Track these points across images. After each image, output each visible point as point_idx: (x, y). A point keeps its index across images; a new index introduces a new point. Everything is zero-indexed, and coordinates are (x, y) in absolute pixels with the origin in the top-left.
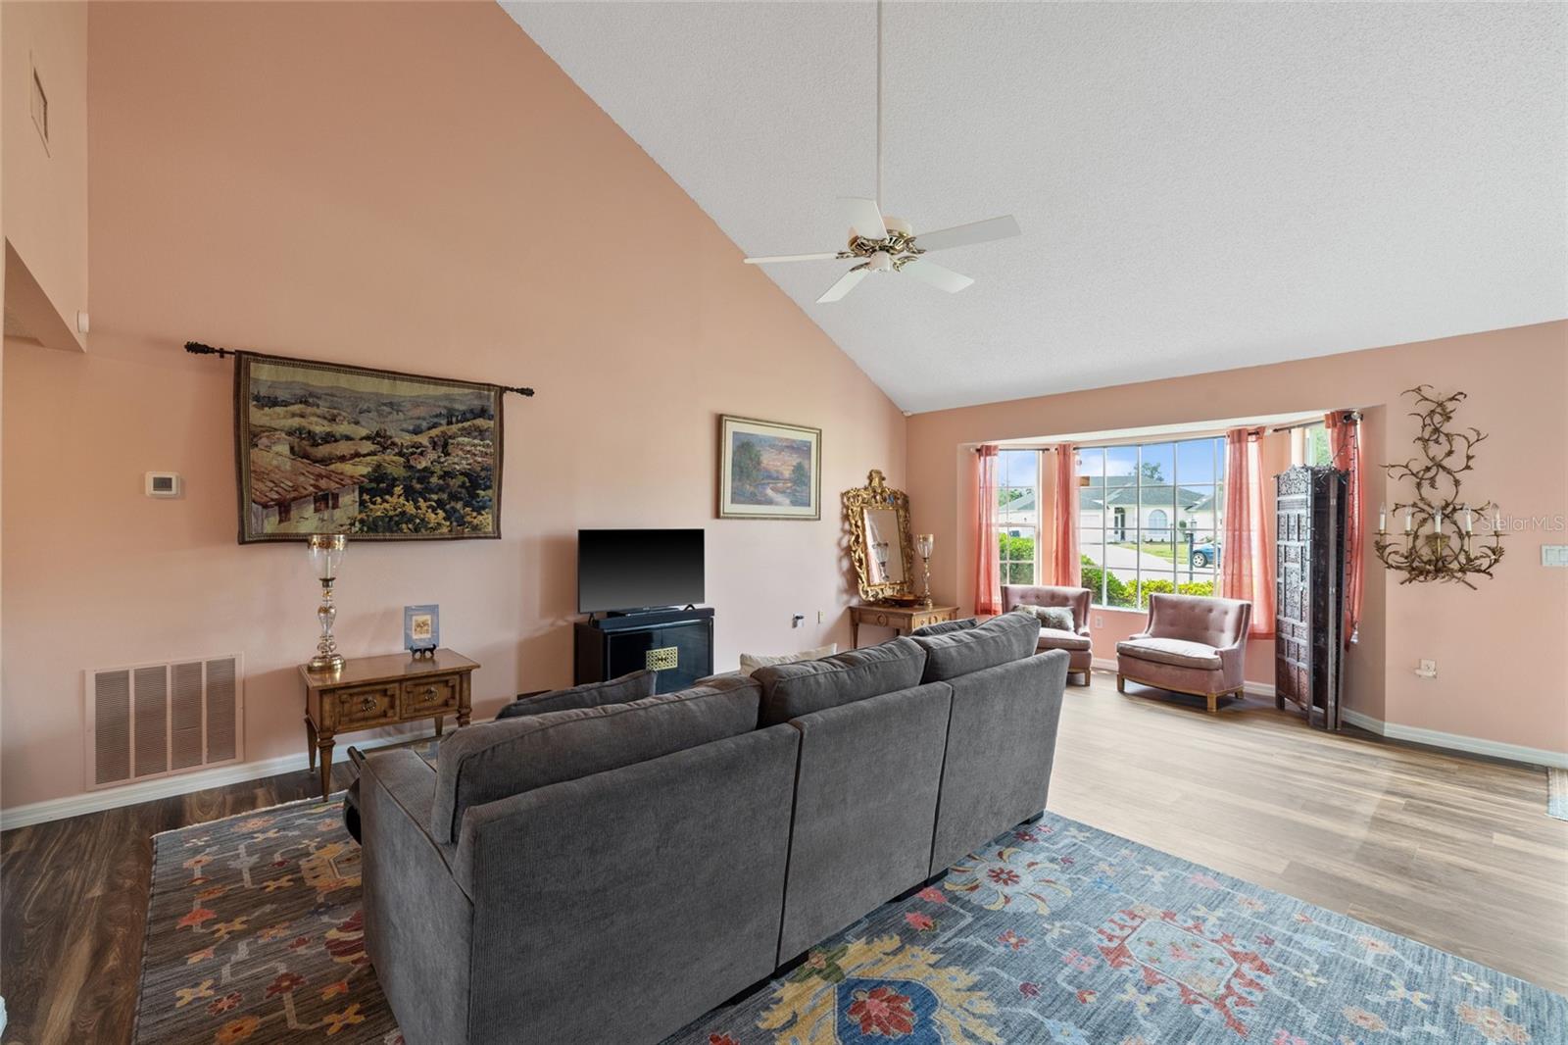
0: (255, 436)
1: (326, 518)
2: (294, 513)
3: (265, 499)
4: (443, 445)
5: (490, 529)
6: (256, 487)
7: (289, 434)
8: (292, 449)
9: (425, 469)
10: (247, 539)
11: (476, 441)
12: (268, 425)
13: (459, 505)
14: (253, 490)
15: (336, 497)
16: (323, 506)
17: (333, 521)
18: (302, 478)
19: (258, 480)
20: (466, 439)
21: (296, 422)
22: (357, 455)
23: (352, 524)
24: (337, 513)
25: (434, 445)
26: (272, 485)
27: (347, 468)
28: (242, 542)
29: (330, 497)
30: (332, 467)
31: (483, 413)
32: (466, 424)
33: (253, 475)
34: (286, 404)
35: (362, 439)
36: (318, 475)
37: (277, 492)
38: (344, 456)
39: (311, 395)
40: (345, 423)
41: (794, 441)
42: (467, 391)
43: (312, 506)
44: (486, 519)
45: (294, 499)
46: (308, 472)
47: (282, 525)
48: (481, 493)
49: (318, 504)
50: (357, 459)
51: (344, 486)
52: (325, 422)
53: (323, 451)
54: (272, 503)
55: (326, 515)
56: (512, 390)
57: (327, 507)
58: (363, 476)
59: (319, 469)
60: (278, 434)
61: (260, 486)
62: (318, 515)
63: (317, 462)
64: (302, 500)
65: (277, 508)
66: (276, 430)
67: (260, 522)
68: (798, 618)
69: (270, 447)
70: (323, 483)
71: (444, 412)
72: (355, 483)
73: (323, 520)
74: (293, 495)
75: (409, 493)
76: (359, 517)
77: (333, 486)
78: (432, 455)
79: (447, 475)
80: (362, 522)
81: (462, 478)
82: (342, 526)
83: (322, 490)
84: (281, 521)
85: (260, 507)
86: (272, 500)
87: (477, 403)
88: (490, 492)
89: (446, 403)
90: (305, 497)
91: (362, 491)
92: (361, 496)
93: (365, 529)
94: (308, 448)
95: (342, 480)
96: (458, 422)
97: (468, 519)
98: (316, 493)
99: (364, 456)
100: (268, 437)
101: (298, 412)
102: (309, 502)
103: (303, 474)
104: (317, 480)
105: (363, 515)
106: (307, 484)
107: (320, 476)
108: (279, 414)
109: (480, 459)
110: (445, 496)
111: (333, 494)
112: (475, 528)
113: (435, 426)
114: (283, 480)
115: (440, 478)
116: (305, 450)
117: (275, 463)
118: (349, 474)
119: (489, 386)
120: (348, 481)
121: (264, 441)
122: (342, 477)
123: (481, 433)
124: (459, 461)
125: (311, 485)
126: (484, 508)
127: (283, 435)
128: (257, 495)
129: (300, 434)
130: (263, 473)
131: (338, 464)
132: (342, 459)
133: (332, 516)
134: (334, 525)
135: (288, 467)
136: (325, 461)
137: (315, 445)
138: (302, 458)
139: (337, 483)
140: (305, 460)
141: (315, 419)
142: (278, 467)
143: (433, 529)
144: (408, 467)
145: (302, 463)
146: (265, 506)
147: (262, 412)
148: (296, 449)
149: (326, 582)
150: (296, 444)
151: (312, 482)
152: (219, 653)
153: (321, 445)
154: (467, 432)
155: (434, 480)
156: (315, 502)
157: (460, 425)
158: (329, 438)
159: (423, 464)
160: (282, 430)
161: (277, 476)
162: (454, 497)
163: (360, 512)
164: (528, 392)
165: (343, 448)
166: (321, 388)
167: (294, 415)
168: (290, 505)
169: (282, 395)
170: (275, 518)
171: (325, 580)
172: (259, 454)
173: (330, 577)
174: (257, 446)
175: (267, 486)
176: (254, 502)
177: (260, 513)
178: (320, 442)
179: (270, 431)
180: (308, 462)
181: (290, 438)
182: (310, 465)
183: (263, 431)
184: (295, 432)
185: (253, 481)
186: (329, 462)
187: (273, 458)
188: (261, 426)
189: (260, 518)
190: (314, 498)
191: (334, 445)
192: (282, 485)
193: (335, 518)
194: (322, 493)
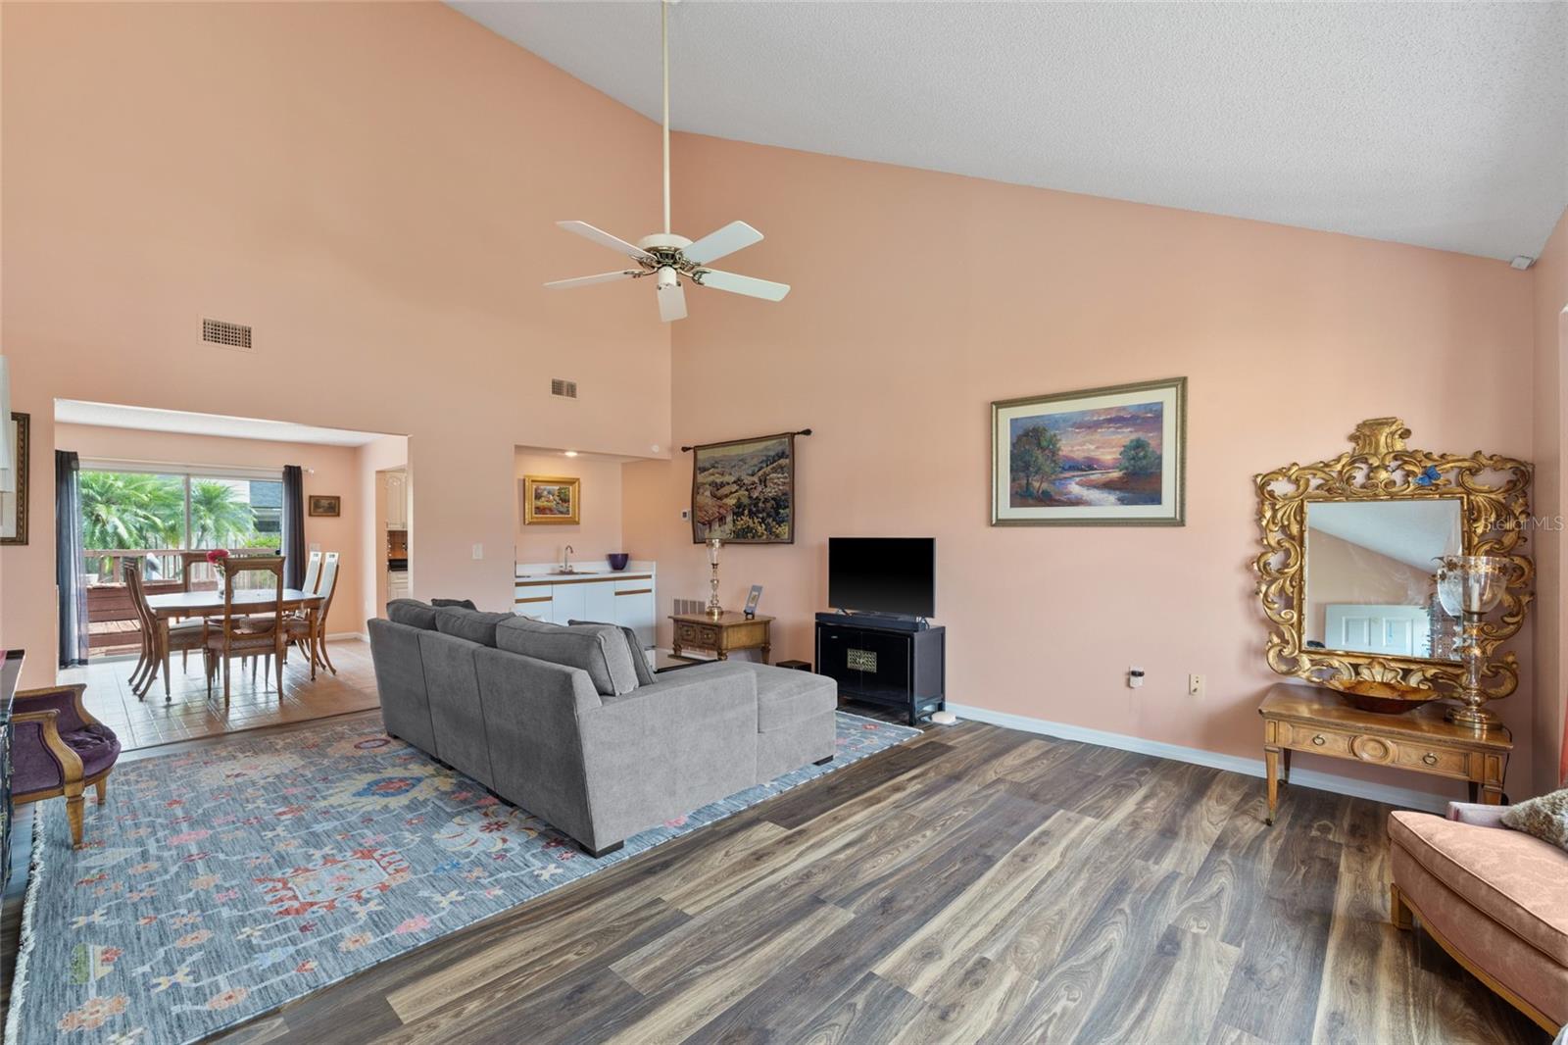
0: (699, 488)
1: (722, 531)
2: (713, 528)
3: (703, 519)
4: (764, 481)
5: (786, 536)
6: (699, 514)
9: (757, 497)
10: (697, 541)
11: (780, 475)
12: (703, 481)
13: (770, 520)
14: (698, 516)
15: (725, 518)
17: (724, 532)
18: (714, 508)
19: (700, 511)
20: (775, 475)
21: (711, 478)
22: (732, 493)
23: (731, 534)
24: (726, 527)
25: (760, 481)
26: (704, 512)
27: (728, 501)
28: (695, 542)
29: (723, 518)
30: (724, 501)
31: (782, 455)
32: (774, 465)
33: (698, 508)
34: (708, 469)
35: (733, 483)
37: (707, 516)
38: (727, 494)
39: (716, 462)
40: (727, 475)
41: (1124, 408)
42: (774, 442)
43: (718, 523)
44: (784, 530)
45: (712, 519)
46: (716, 504)
47: (710, 533)
48: (782, 511)
49: (720, 522)
50: (732, 495)
51: (728, 511)
52: (721, 476)
53: (721, 492)
54: (706, 522)
55: (722, 529)
56: (798, 433)
57: (722, 524)
58: (733, 505)
59: (719, 502)
61: (701, 514)
62: (720, 529)
65: (708, 525)
66: (706, 484)
67: (701, 533)
68: (1134, 674)
69: (704, 493)
70: (721, 510)
71: (765, 458)
72: (731, 509)
74: (712, 517)
75: (751, 514)
76: (733, 530)
77: (724, 511)
78: (760, 489)
79: (766, 500)
80: (734, 532)
81: (773, 502)
82: (727, 535)
83: (721, 514)
85: (700, 524)
87: (779, 449)
88: (787, 510)
89: (765, 453)
90: (715, 518)
91: (734, 514)
92: (733, 517)
93: (735, 536)
95: (727, 508)
96: (771, 464)
97: (774, 530)
98: (719, 516)
99: (734, 493)
100: (703, 488)
101: (712, 473)
102: (716, 521)
103: (715, 506)
106: (716, 511)
107: (720, 507)
108: (707, 475)
109: (781, 488)
110: (765, 514)
111: (724, 516)
112: (777, 536)
113: (761, 468)
114: (709, 510)
115: (764, 502)
116: (715, 493)
117: (705, 501)
118: (729, 504)
119: (784, 435)
120: (729, 508)
121: (701, 491)
122: (727, 506)
123: (782, 467)
124: (771, 491)
126: (783, 521)
127: (708, 486)
128: (700, 519)
129: (713, 485)
130: (702, 507)
131: (725, 499)
132: (727, 496)
133: (724, 529)
134: (725, 535)
135: (710, 503)
136: (720, 498)
137: (718, 489)
138: (714, 497)
139: (726, 510)
141: (718, 475)
142: (707, 504)
143: (760, 536)
144: (750, 497)
145: (714, 500)
146: (704, 524)
147: (701, 475)
148: (712, 493)
150: (712, 491)
151: (718, 510)
152: (701, 600)
153: (720, 489)
154: (774, 470)
155: (761, 504)
157: (771, 466)
158: (722, 485)
159: (755, 494)
160: (708, 484)
161: (707, 508)
162: (769, 516)
163: (733, 527)
164: (807, 432)
165: (727, 490)
166: (720, 457)
167: (711, 475)
168: (711, 523)
169: (707, 465)
170: (708, 531)
171: (713, 565)
172: (699, 498)
173: (715, 562)
174: (699, 493)
175: (703, 514)
176: (698, 521)
177: (702, 528)
178: (719, 487)
179: (704, 485)
180: (716, 499)
181: (710, 488)
182: (717, 501)
183: (702, 485)
184: (711, 484)
185: (698, 511)
186: (722, 499)
187: (705, 499)
188: (701, 483)
189: (702, 530)
190: (718, 518)
191: (724, 488)
192: (709, 513)
193: (726, 530)
194: (721, 516)
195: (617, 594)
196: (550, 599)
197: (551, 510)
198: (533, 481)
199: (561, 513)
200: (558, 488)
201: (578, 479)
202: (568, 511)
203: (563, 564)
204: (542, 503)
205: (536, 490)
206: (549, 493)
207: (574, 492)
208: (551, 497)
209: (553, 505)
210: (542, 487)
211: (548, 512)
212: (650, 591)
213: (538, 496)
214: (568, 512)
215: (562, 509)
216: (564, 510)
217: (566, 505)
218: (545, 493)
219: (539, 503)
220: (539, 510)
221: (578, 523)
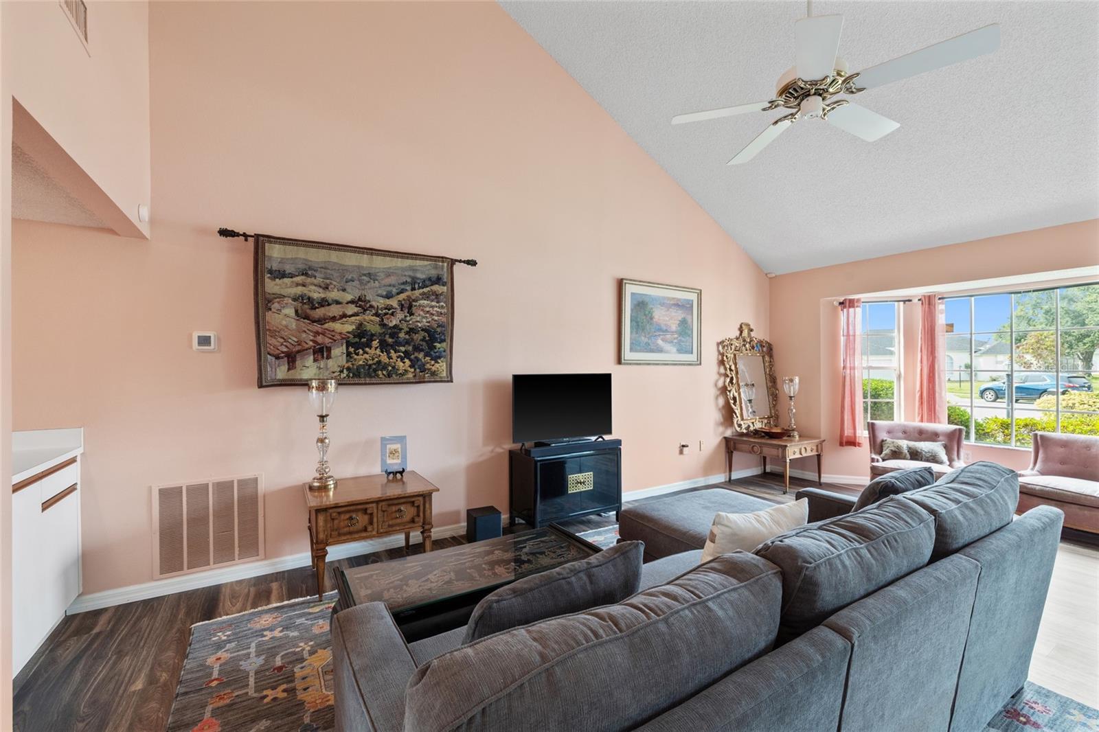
0: (269, 302)
1: (322, 367)
2: (298, 363)
3: (278, 352)
4: (408, 307)
5: (444, 374)
6: (270, 342)
7: (295, 300)
8: (296, 311)
9: (395, 326)
10: (264, 384)
11: (434, 303)
12: (278, 293)
13: (421, 356)
14: (268, 345)
15: (329, 350)
16: (320, 357)
17: (327, 369)
18: (304, 335)
19: (271, 337)
20: (426, 302)
21: (299, 290)
22: (344, 316)
23: (341, 372)
24: (330, 362)
25: (402, 307)
26: (282, 340)
27: (337, 326)
28: (261, 386)
29: (325, 349)
30: (326, 326)
31: (438, 280)
32: (425, 290)
33: (268, 333)
34: (292, 276)
35: (347, 303)
36: (315, 333)
37: (286, 346)
38: (335, 317)
39: (310, 268)
40: (336, 290)
41: (679, 300)
42: (426, 263)
43: (312, 357)
44: (441, 366)
45: (299, 352)
47: (290, 372)
48: (438, 345)
49: (316, 356)
50: (344, 319)
51: (335, 341)
52: (321, 290)
53: (320, 312)
54: (283, 355)
55: (322, 364)
56: (460, 261)
57: (323, 357)
58: (348, 332)
59: (317, 327)
60: (286, 300)
61: (273, 341)
62: (316, 364)
63: (314, 322)
64: (305, 352)
65: (286, 359)
67: (274, 370)
68: (683, 446)
69: (280, 310)
70: (320, 339)
71: (409, 280)
72: (343, 338)
73: (320, 368)
74: (298, 348)
75: (384, 346)
76: (346, 365)
77: (327, 341)
78: (400, 315)
79: (412, 331)
80: (348, 369)
81: (423, 334)
82: (334, 373)
83: (319, 344)
84: (289, 369)
85: (274, 359)
86: (283, 352)
87: (434, 273)
88: (444, 344)
89: (411, 273)
90: (307, 350)
91: (348, 344)
92: (347, 348)
93: (351, 375)
94: (308, 311)
95: (333, 336)
96: (419, 288)
97: (428, 366)
98: (315, 347)
99: (350, 316)
100: (279, 302)
101: (301, 282)
102: (308, 354)
103: (305, 332)
104: (315, 336)
105: (349, 364)
106: (308, 339)
107: (317, 333)
108: (287, 284)
109: (436, 318)
110: (410, 348)
111: (327, 347)
112: (433, 374)
113: (402, 291)
114: (290, 336)
115: (407, 333)
116: (306, 312)
117: (284, 323)
118: (339, 331)
119: (443, 259)
120: (338, 337)
121: (275, 306)
122: (333, 334)
123: (437, 296)
124: (421, 320)
125: (311, 340)
126: (440, 357)
127: (290, 301)
128: (271, 349)
129: (302, 300)
130: (275, 331)
131: (331, 323)
132: (334, 319)
133: (327, 364)
134: (328, 372)
135: (294, 326)
136: (321, 321)
137: (314, 308)
138: (304, 319)
139: (330, 338)
140: (306, 321)
141: (313, 287)
142: (286, 326)
143: (402, 375)
144: (383, 325)
145: (304, 322)
146: (277, 357)
147: (274, 283)
148: (300, 312)
149: (322, 418)
150: (299, 309)
151: (312, 338)
153: (318, 308)
154: (426, 296)
155: (402, 335)
156: (314, 354)
157: (421, 291)
158: (324, 303)
159: (393, 322)
160: (289, 297)
161: (286, 334)
162: (417, 349)
163: (347, 361)
164: (472, 263)
165: (334, 310)
166: (318, 263)
167: (298, 285)
168: (295, 356)
169: (289, 268)
170: (285, 367)
172: (271, 318)
173: (325, 414)
174: (270, 309)
175: (278, 342)
176: (269, 354)
177: (274, 363)
178: (317, 305)
179: (281, 298)
180: (309, 322)
181: (295, 303)
182: (310, 324)
183: (276, 298)
184: (299, 298)
185: (268, 338)
186: (323, 322)
187: (282, 319)
188: (273, 294)
189: (274, 367)
190: (313, 350)
191: (327, 308)
192: (290, 340)
193: (329, 367)
194: (319, 347)
212: (75, 488)
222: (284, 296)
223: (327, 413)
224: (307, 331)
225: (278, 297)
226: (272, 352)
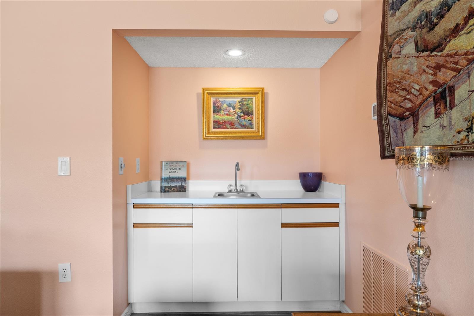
0: (390, 46)
1: (445, 123)
2: (422, 122)
3: (400, 110)
6: (390, 99)
7: (414, 28)
8: (416, 44)
10: (387, 154)
12: (398, 29)
14: (389, 103)
15: (452, 89)
16: (442, 107)
17: (451, 127)
18: (424, 77)
19: (392, 91)
21: (417, 11)
22: (470, 15)
23: (470, 129)
24: (455, 113)
26: (404, 93)
27: (460, 42)
29: (447, 92)
30: (447, 50)
33: (388, 88)
36: (435, 67)
37: (410, 100)
38: (458, 25)
43: (433, 110)
45: (421, 105)
46: (427, 66)
47: (416, 136)
49: (437, 106)
51: (458, 71)
54: (407, 113)
55: (444, 119)
57: (446, 107)
60: (405, 35)
62: (438, 121)
63: (434, 49)
64: (427, 103)
65: (411, 118)
66: (403, 30)
67: (399, 135)
69: (400, 52)
70: (441, 76)
73: (443, 127)
74: (420, 99)
77: (449, 75)
82: (459, 132)
83: (440, 86)
84: (414, 133)
85: (397, 120)
86: (408, 110)
90: (427, 99)
94: (427, 36)
95: (456, 63)
98: (435, 91)
100: (398, 43)
102: (428, 106)
103: (425, 71)
104: (435, 74)
106: (428, 82)
108: (405, 11)
111: (449, 87)
114: (412, 84)
116: (425, 40)
117: (405, 67)
118: (464, 50)
121: (396, 48)
122: (455, 60)
125: (431, 83)
127: (410, 33)
128: (393, 108)
129: (421, 23)
131: (452, 42)
132: (456, 30)
133: (450, 119)
134: (452, 133)
135: (415, 69)
136: (441, 44)
137: (433, 27)
138: (423, 51)
139: (453, 69)
140: (426, 53)
142: (407, 72)
145: (423, 57)
146: (402, 118)
147: (395, 18)
148: (419, 43)
150: (419, 39)
151: (431, 78)
153: (437, 24)
156: (435, 105)
158: (443, 10)
160: (408, 28)
161: (408, 82)
167: (415, 3)
168: (418, 113)
170: (410, 131)
171: (414, 208)
172: (393, 66)
173: (420, 205)
174: (391, 56)
175: (400, 96)
176: (390, 114)
177: (398, 126)
178: (435, 21)
179: (400, 34)
180: (427, 53)
181: (415, 33)
182: (428, 56)
183: (395, 39)
184: (417, 23)
185: (389, 94)
186: (444, 43)
187: (403, 64)
188: (394, 34)
189: (399, 132)
190: (434, 97)
191: (447, 16)
192: (413, 91)
193: (453, 124)
194: (440, 90)
195: (284, 225)
196: (190, 226)
197: (232, 125)
198: (209, 93)
199: (244, 126)
200: (239, 100)
201: (263, 89)
202: (251, 124)
203: (233, 183)
204: (221, 117)
205: (214, 103)
206: (229, 105)
207: (257, 103)
208: (232, 110)
209: (233, 118)
210: (221, 100)
211: (228, 126)
212: (336, 225)
213: (217, 110)
214: (251, 126)
215: (244, 123)
216: (247, 123)
217: (249, 118)
218: (225, 106)
219: (218, 117)
220: (218, 124)
221: (263, 137)
222: (402, 30)
223: (428, 205)
224: (427, 70)
225: (398, 36)
226: (394, 112)
